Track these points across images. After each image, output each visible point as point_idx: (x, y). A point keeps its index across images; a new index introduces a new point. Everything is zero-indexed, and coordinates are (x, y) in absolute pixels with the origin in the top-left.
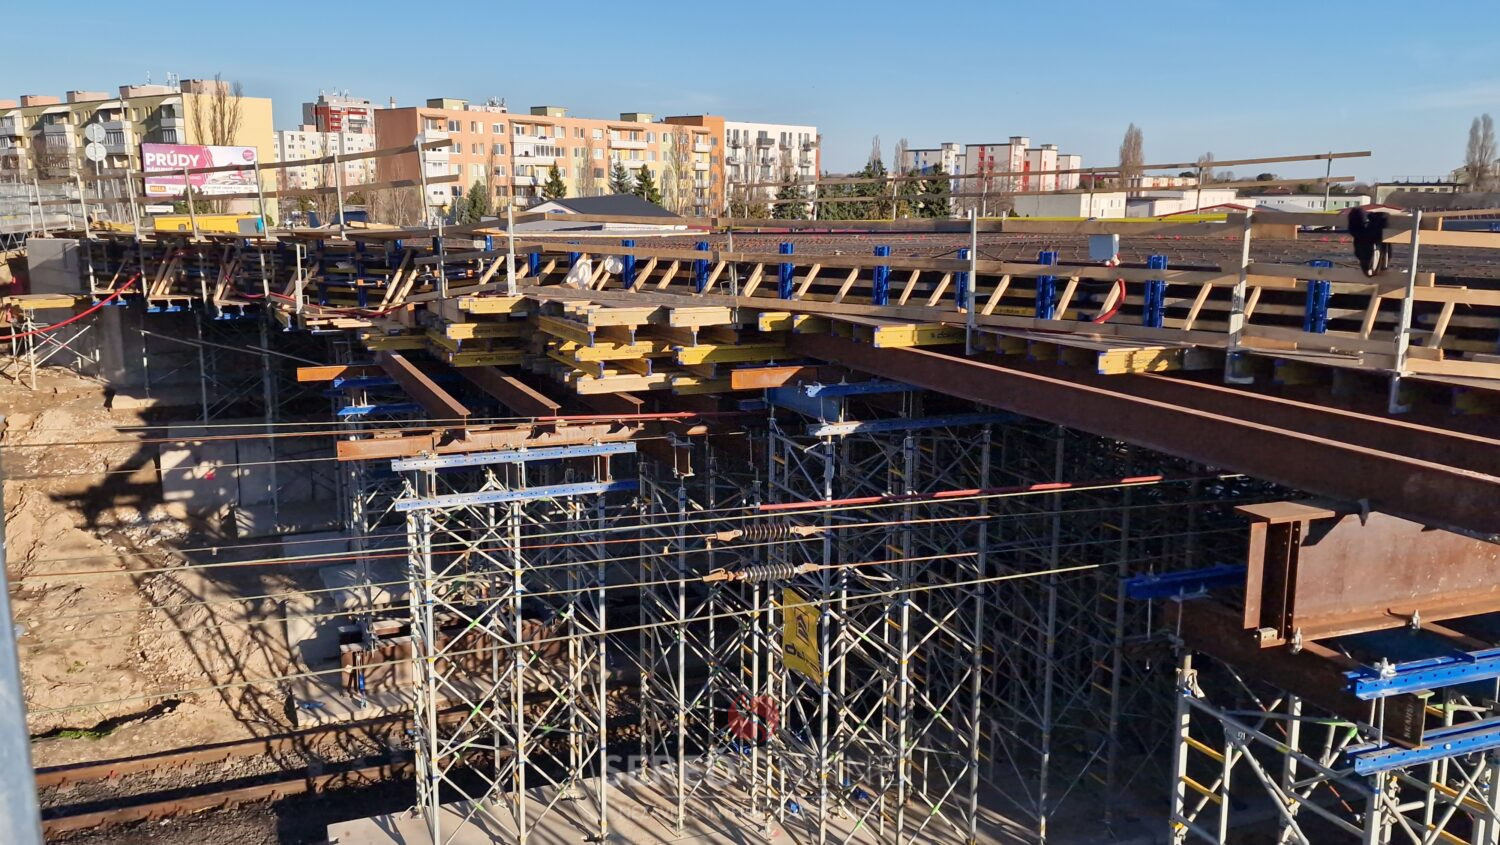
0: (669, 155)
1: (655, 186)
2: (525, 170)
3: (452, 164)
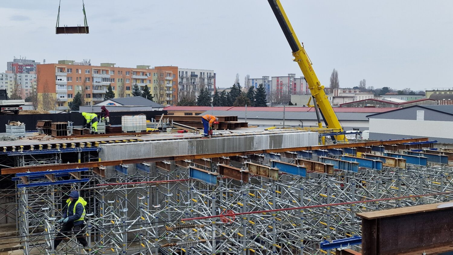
0: (156, 81)
1: (150, 93)
2: (97, 87)
3: (68, 85)
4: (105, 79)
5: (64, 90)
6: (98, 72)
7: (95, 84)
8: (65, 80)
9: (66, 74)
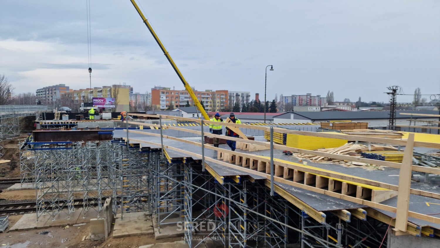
2: (182, 102)
3: (167, 101)
4: (186, 98)
5: (165, 103)
6: (182, 93)
7: (181, 100)
8: (165, 98)
9: (165, 95)
